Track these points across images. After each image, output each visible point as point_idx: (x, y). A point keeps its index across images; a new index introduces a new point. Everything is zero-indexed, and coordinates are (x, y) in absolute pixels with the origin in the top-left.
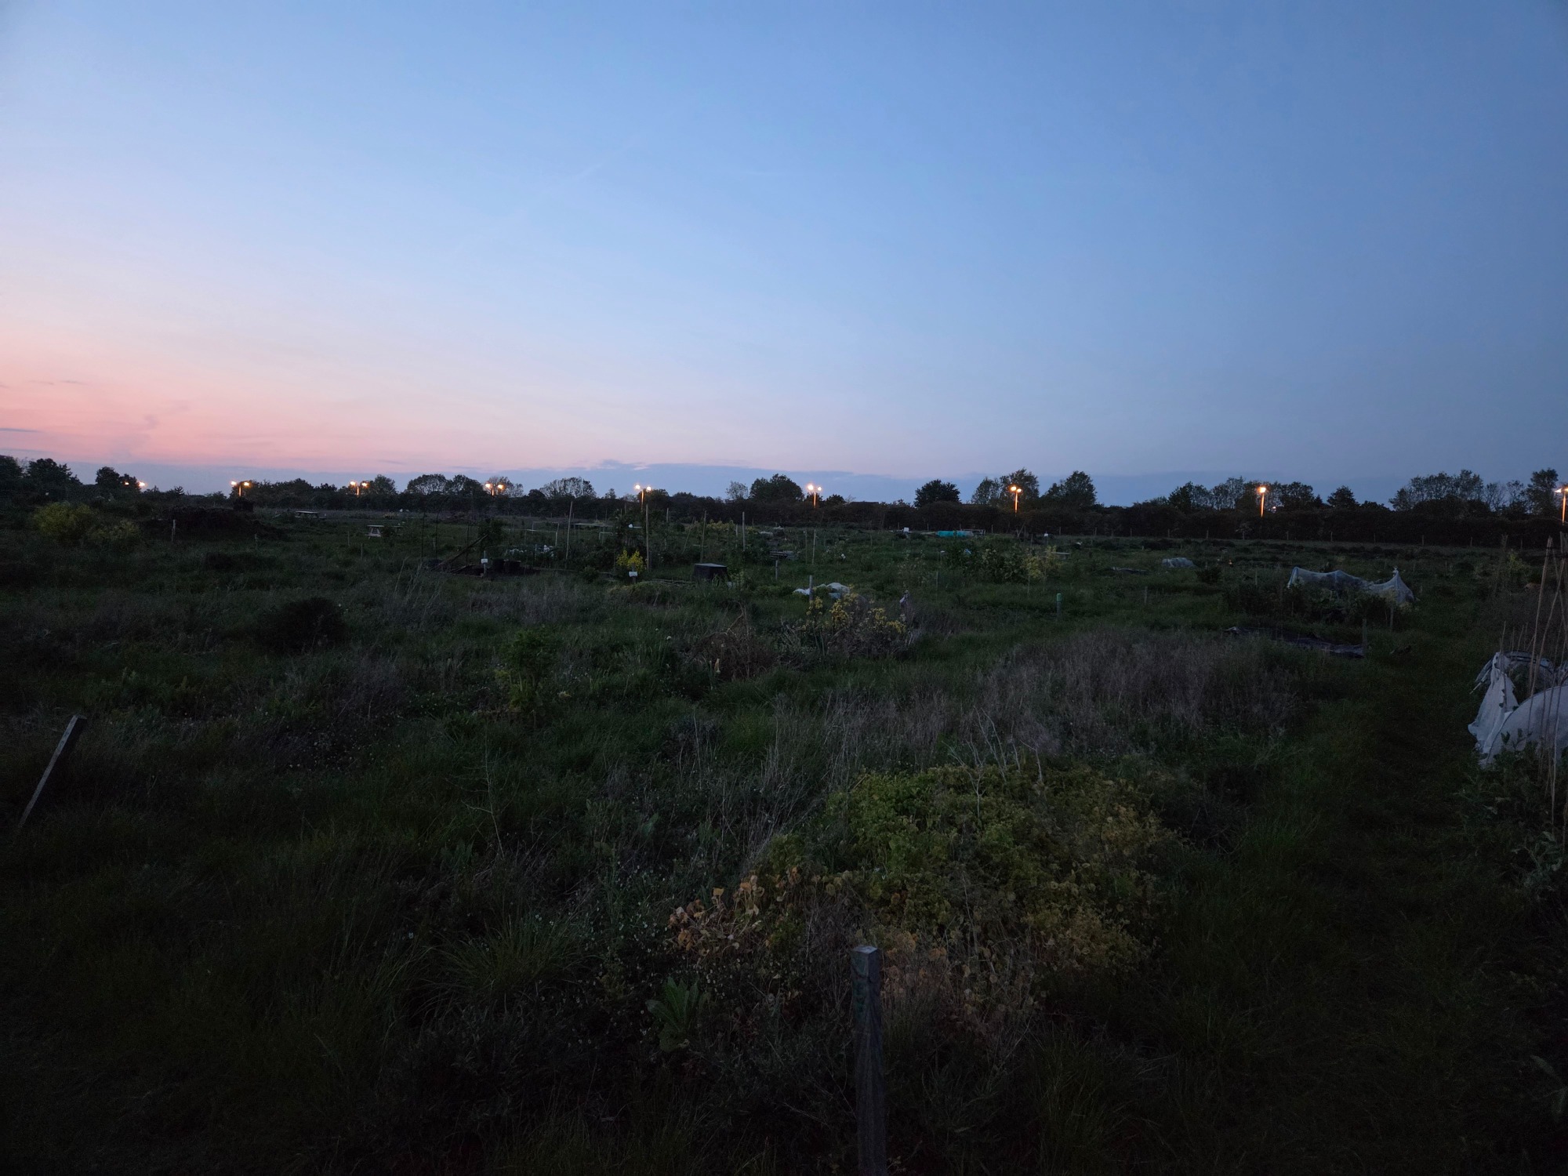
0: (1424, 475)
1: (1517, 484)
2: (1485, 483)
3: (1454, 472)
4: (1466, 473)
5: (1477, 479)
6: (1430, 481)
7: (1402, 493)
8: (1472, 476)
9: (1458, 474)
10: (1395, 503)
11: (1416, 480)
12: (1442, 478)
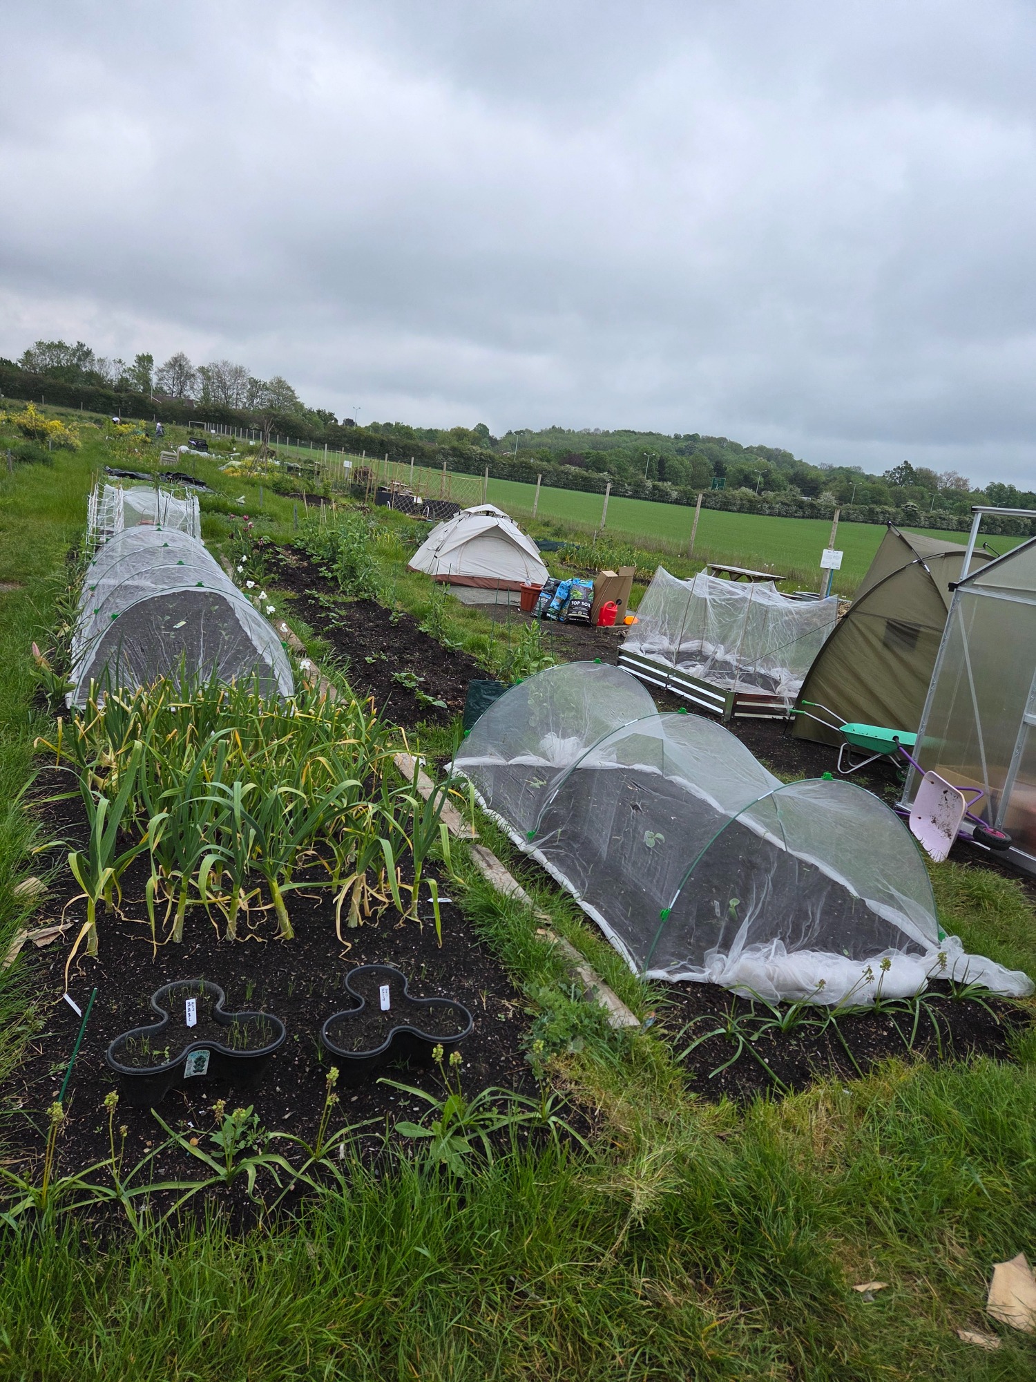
0: (47, 341)
1: (120, 361)
2: (96, 358)
3: (71, 342)
4: (81, 345)
5: (88, 353)
6: (51, 347)
7: (28, 354)
8: (85, 349)
9: (75, 345)
10: (24, 362)
11: (40, 344)
12: (61, 346)
